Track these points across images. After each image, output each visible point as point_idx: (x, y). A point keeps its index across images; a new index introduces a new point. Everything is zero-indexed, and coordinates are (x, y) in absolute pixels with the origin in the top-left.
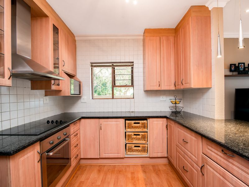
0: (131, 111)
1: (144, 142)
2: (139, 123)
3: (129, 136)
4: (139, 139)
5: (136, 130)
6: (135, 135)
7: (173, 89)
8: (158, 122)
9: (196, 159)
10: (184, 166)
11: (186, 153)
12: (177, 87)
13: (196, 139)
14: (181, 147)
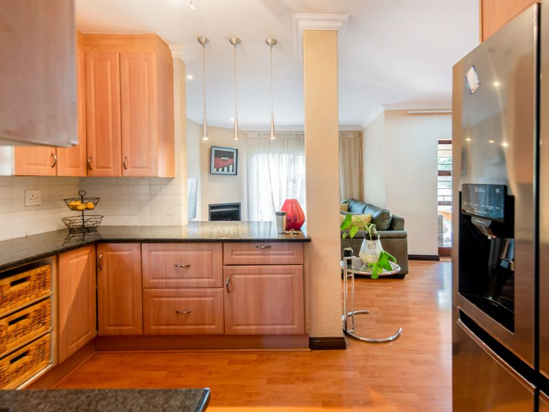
1: (40, 331)
2: (24, 280)
4: (25, 330)
6: (11, 323)
7: (83, 174)
8: (79, 259)
9: (211, 280)
10: (177, 312)
11: (182, 285)
12: (96, 171)
13: (210, 252)
14: (166, 283)
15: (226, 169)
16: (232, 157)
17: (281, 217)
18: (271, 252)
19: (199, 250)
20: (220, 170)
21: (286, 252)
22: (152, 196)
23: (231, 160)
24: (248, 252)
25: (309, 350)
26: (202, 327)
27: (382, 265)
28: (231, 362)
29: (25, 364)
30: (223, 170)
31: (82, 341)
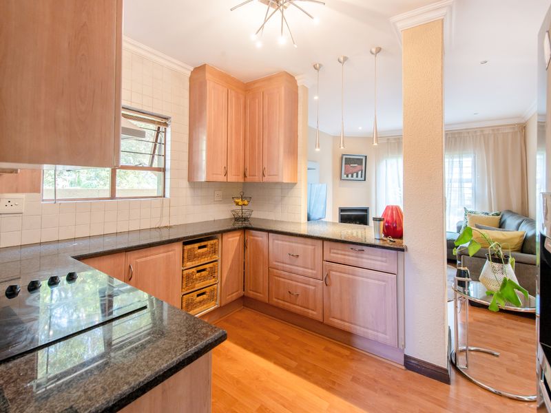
0: (162, 226)
1: (212, 281)
2: (205, 246)
3: (189, 277)
4: (204, 278)
5: (202, 260)
6: (198, 271)
7: (242, 181)
8: (234, 238)
9: (314, 272)
10: (289, 292)
11: (294, 271)
12: (249, 179)
13: (314, 247)
14: (283, 267)
15: (355, 175)
16: (361, 164)
17: (378, 222)
18: (364, 256)
19: (306, 244)
20: (350, 176)
21: (380, 258)
22: (283, 197)
23: (359, 166)
24: (343, 252)
25: (404, 368)
26: (306, 310)
27: (505, 295)
28: (327, 349)
29: (204, 300)
30: (352, 176)
31: (234, 296)
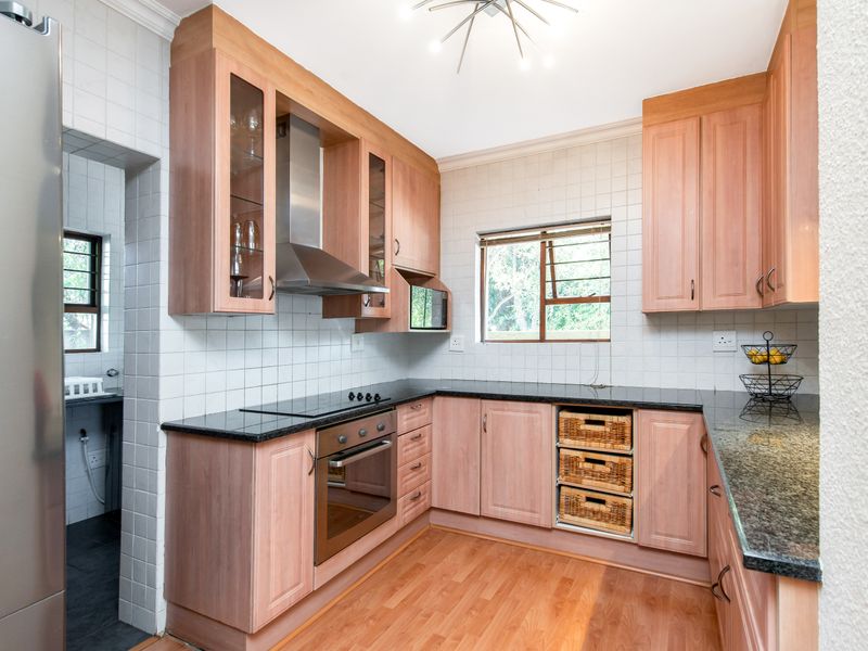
0: (598, 383)
1: (618, 489)
2: (602, 423)
3: (571, 462)
4: (602, 477)
5: (593, 444)
6: (588, 460)
8: (671, 425)
29: (601, 513)
31: (674, 544)
